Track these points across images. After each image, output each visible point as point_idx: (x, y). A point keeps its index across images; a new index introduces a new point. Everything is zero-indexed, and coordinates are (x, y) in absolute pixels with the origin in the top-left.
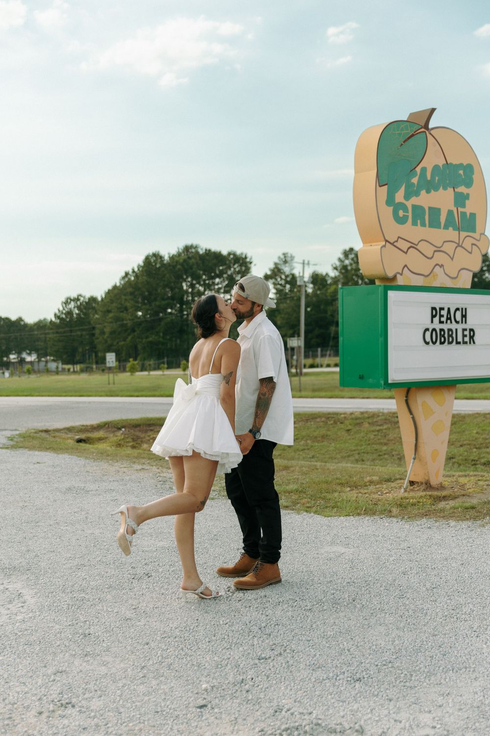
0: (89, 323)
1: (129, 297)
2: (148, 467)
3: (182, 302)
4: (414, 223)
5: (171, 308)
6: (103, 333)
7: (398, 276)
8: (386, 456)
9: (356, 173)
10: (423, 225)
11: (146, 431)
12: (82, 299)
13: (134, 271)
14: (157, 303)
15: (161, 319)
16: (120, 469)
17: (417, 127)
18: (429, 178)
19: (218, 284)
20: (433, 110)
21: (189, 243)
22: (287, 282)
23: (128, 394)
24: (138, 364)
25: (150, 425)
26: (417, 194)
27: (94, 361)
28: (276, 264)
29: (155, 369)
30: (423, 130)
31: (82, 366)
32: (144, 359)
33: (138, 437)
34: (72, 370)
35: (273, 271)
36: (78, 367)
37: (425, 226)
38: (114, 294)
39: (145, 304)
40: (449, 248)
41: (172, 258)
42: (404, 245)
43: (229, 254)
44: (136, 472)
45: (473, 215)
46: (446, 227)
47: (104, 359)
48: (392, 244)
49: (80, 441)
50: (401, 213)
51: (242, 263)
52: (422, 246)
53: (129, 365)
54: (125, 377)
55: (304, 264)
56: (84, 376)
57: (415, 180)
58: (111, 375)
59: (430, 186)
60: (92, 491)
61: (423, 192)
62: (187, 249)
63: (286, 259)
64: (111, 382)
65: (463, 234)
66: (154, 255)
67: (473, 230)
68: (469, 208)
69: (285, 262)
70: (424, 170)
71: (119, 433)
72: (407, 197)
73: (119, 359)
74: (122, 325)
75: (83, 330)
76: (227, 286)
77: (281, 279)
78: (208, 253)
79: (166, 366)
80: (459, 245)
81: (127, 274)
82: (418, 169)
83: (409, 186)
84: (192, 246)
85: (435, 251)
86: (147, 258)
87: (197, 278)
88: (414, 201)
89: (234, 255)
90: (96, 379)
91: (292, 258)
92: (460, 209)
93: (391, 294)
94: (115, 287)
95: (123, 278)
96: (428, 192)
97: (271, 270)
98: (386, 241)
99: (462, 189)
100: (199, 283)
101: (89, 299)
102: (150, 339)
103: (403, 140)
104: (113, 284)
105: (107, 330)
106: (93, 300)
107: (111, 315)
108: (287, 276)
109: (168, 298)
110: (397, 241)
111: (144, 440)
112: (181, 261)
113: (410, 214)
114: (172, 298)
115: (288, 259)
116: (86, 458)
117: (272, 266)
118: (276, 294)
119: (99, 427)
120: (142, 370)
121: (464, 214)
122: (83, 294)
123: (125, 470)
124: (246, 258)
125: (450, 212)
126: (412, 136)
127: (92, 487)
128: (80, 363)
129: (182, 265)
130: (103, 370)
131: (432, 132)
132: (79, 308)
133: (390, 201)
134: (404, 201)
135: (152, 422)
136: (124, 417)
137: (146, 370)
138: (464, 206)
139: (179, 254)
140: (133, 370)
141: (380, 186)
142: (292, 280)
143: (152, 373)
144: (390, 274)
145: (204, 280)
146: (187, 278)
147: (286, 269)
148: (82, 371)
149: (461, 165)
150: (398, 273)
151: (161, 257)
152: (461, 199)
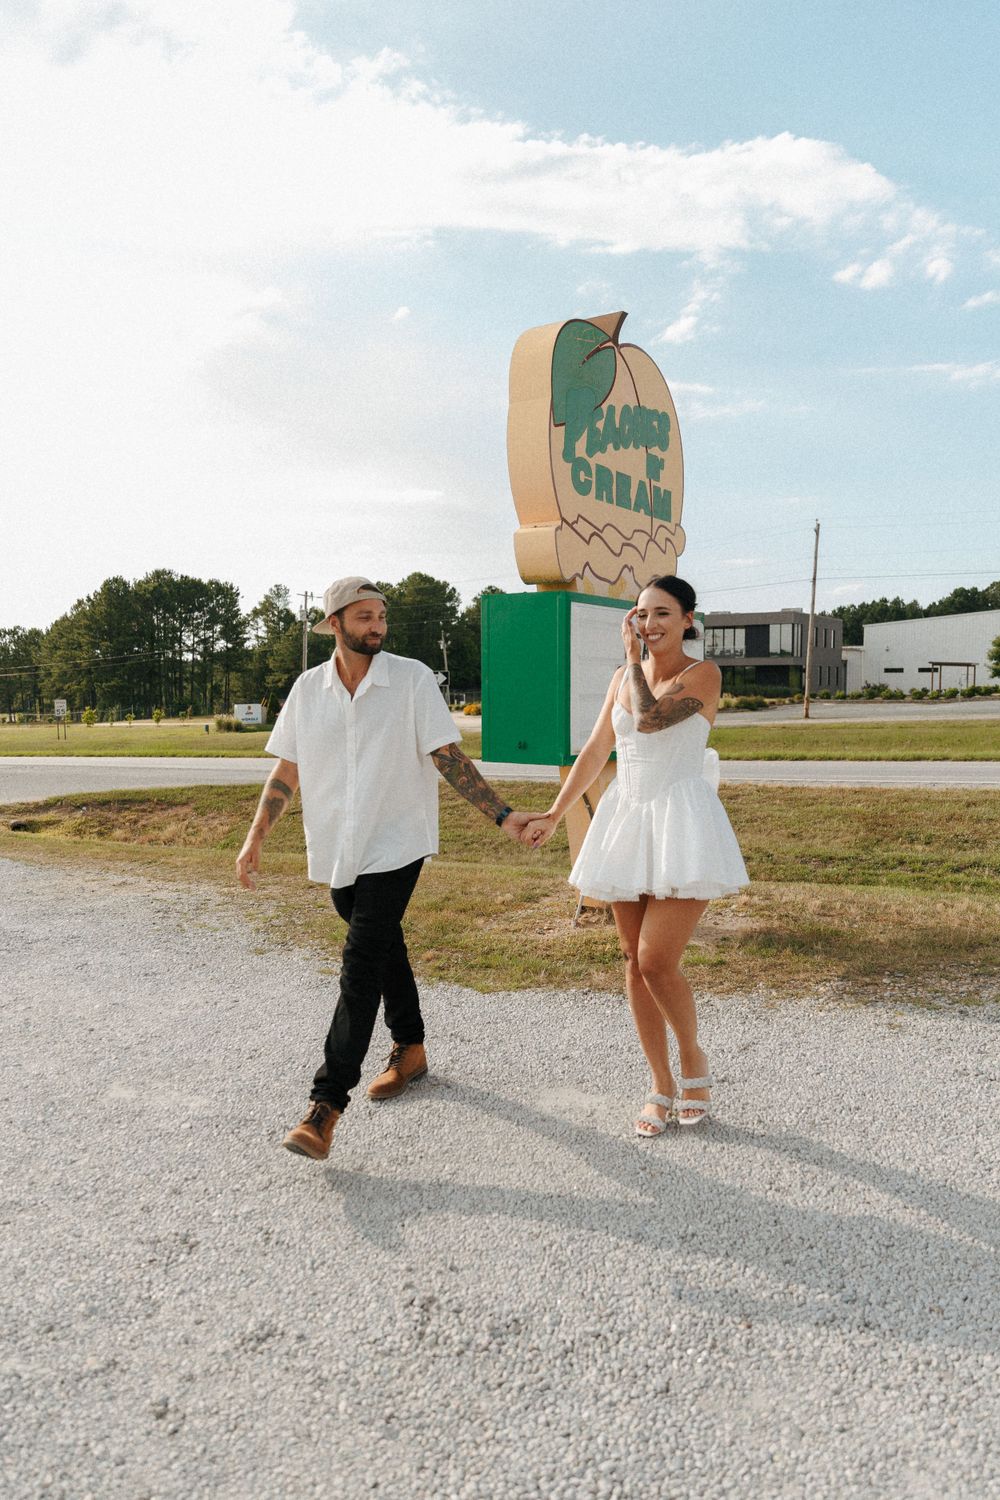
0: (31, 663)
1: (82, 631)
2: (131, 880)
3: (152, 639)
4: (599, 497)
5: (138, 646)
6: (49, 675)
7: (577, 578)
8: (475, 845)
9: (511, 402)
10: (610, 501)
11: (119, 811)
12: (20, 632)
13: (89, 599)
14: (121, 639)
15: (126, 659)
16: (85, 885)
17: (603, 337)
18: (617, 426)
19: (197, 618)
20: (624, 315)
21: (160, 568)
22: (280, 619)
23: (86, 752)
24: (96, 713)
25: (124, 802)
26: (603, 450)
27: (38, 708)
28: (266, 597)
29: (118, 720)
30: (610, 344)
31: (22, 715)
32: (104, 708)
33: (108, 820)
34: (8, 720)
35: (263, 604)
36: (16, 717)
37: (612, 502)
38: (63, 626)
39: (103, 640)
40: (640, 540)
41: (139, 584)
42: (585, 529)
43: (211, 583)
44: (113, 888)
45: (668, 493)
46: (637, 508)
47: (51, 706)
48: (571, 526)
49: (17, 827)
50: (582, 477)
51: (226, 594)
52: (608, 534)
53: (85, 714)
54: (80, 729)
55: (306, 595)
56: (25, 728)
57: (600, 425)
58: (61, 727)
59: (620, 440)
60: (37, 941)
61: (610, 446)
62: (158, 574)
63: (280, 592)
64: (62, 735)
65: (657, 522)
66: (116, 580)
67: (667, 517)
68: (663, 484)
69: (278, 595)
70: (611, 409)
71: (78, 814)
72: (590, 452)
73: (71, 705)
74: (76, 665)
75: (21, 670)
76: (207, 621)
77: (274, 615)
78: (185, 579)
79: (133, 716)
80: (651, 540)
81: (80, 602)
82: (605, 407)
83: (593, 432)
84: (164, 572)
85: (624, 545)
86: (107, 584)
87: (170, 609)
88: (598, 459)
89: (217, 584)
90: (42, 732)
91: (287, 591)
92: (654, 483)
93: (575, 607)
94: (65, 619)
95: (76, 607)
96: (616, 448)
97: (260, 604)
98: (563, 520)
99: (655, 451)
100: (174, 617)
101: (30, 632)
102: (113, 683)
103: (587, 353)
104: (62, 614)
105: (55, 671)
106: (35, 633)
107: (59, 653)
108: (280, 612)
109: (135, 633)
110: (576, 522)
111: (116, 823)
112: (151, 588)
113: (594, 480)
114: (141, 633)
115: (282, 592)
116: (28, 862)
117: (263, 600)
118: (268, 632)
119: (47, 806)
120: (101, 721)
121: (657, 489)
122: (22, 626)
123: (94, 885)
124: (232, 588)
125: (642, 484)
126: (598, 350)
127: (39, 930)
128: (20, 711)
129: (151, 593)
130: (50, 721)
131: (622, 350)
132: (15, 643)
133: (568, 453)
134: (586, 457)
135: (126, 797)
136: (85, 791)
137: (107, 721)
138: (657, 479)
139: (148, 581)
140: (90, 721)
141: (556, 426)
142: (288, 617)
143: (115, 724)
144: (568, 576)
145: (180, 613)
146: (159, 609)
147: (280, 604)
148: (22, 721)
149: (656, 411)
150: (577, 574)
151: (125, 584)
152: (655, 467)
